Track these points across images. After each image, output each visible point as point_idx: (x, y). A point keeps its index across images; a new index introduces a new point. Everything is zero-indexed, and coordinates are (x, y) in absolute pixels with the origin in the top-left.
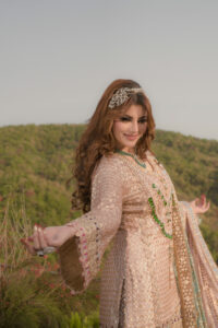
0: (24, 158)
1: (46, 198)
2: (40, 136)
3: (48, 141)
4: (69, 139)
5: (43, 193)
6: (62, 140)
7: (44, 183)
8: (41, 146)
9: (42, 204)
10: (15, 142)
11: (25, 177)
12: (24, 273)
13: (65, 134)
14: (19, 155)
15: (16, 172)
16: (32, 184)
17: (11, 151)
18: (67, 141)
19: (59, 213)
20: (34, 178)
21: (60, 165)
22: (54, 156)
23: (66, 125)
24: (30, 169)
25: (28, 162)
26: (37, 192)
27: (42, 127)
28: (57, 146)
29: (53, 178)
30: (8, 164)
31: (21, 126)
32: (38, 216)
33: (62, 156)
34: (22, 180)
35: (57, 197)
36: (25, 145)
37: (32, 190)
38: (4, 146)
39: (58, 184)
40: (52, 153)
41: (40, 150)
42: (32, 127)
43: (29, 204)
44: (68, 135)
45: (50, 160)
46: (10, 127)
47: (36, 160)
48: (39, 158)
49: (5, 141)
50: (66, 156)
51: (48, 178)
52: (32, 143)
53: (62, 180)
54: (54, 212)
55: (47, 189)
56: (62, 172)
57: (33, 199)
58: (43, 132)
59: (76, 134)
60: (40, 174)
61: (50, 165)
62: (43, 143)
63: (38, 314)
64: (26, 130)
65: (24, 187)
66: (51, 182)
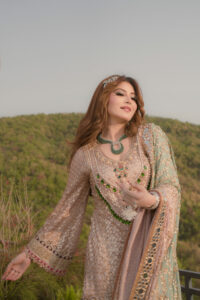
0: (35, 145)
1: (55, 181)
2: (49, 124)
3: (57, 129)
4: (76, 127)
5: (53, 176)
6: (69, 127)
7: (54, 167)
8: (50, 134)
9: (52, 186)
10: (26, 130)
11: (36, 162)
13: (72, 122)
14: (30, 142)
15: (28, 157)
16: (43, 168)
17: (23, 138)
18: (74, 129)
20: (45, 163)
22: (62, 143)
23: (73, 114)
24: (40, 154)
25: (39, 149)
26: (47, 176)
27: (51, 117)
28: (65, 134)
29: (61, 162)
30: (20, 151)
31: (32, 116)
32: (48, 197)
34: (34, 165)
35: (65, 180)
36: (36, 133)
37: (42, 173)
38: (17, 134)
39: (65, 167)
40: (60, 140)
41: (49, 138)
42: (42, 116)
43: (40, 187)
44: (75, 124)
45: (58, 146)
46: (22, 116)
47: (46, 146)
48: (49, 145)
49: (18, 129)
51: (57, 163)
52: (43, 130)
55: (57, 173)
57: (44, 182)
58: (52, 122)
60: (50, 159)
61: (59, 151)
62: (52, 131)
63: (38, 287)
64: (36, 119)
65: (35, 171)
66: (59, 166)
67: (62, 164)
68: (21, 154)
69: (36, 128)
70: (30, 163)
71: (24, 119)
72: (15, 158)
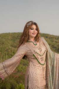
0: (7, 42)
3: (14, 37)
6: (18, 37)
7: (13, 48)
8: (12, 39)
9: (13, 54)
10: (5, 37)
11: (8, 47)
15: (5, 46)
16: (10, 49)
17: (4, 40)
20: (10, 47)
22: (16, 41)
23: (19, 33)
24: (9, 45)
25: (9, 43)
26: (11, 51)
27: (12, 33)
28: (16, 38)
30: (3, 44)
31: (7, 33)
34: (7, 48)
36: (8, 38)
37: (10, 50)
38: (2, 39)
41: (12, 40)
42: (9, 33)
43: (9, 54)
44: (19, 35)
45: (14, 42)
46: (4, 33)
47: (11, 42)
48: (12, 42)
49: (2, 37)
51: (14, 47)
52: (10, 38)
55: (14, 50)
58: (12, 35)
60: (12, 46)
61: (14, 44)
62: (12, 38)
64: (8, 34)
65: (8, 50)
66: (15, 48)
67: (15, 47)
68: (3, 45)
69: (8, 37)
71: (4, 34)
72: (2, 46)
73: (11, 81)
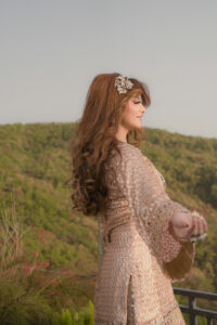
0: (11, 157)
1: (34, 197)
2: (27, 135)
3: (35, 140)
4: (56, 138)
5: (31, 191)
6: (49, 138)
7: (32, 181)
8: (27, 146)
9: (30, 202)
10: (2, 141)
11: (12, 176)
12: (14, 271)
13: (52, 132)
14: (6, 154)
15: (4, 171)
16: (19, 183)
18: (54, 140)
19: (46, 211)
20: (22, 177)
21: (47, 164)
22: (41, 155)
23: (53, 124)
24: (17, 168)
25: (15, 161)
26: (25, 191)
27: (29, 127)
28: (44, 145)
29: (40, 176)
31: (8, 125)
32: (25, 214)
33: (49, 155)
34: (10, 179)
35: (45, 196)
36: (12, 144)
37: (20, 188)
39: (45, 183)
40: (39, 152)
41: (27, 149)
42: (19, 126)
44: (55, 134)
45: (37, 158)
47: (23, 159)
48: (26, 157)
50: (54, 155)
51: (36, 177)
52: (20, 141)
53: (49, 179)
54: (42, 210)
55: (35, 188)
56: (49, 171)
57: (21, 198)
58: (30, 132)
59: (63, 133)
60: (28, 173)
61: (37, 164)
62: (29, 142)
63: (29, 312)
64: (13, 130)
65: (12, 186)
66: (37, 180)
67: (40, 178)
69: (12, 138)
70: (5, 177)
73: (30, 300)
